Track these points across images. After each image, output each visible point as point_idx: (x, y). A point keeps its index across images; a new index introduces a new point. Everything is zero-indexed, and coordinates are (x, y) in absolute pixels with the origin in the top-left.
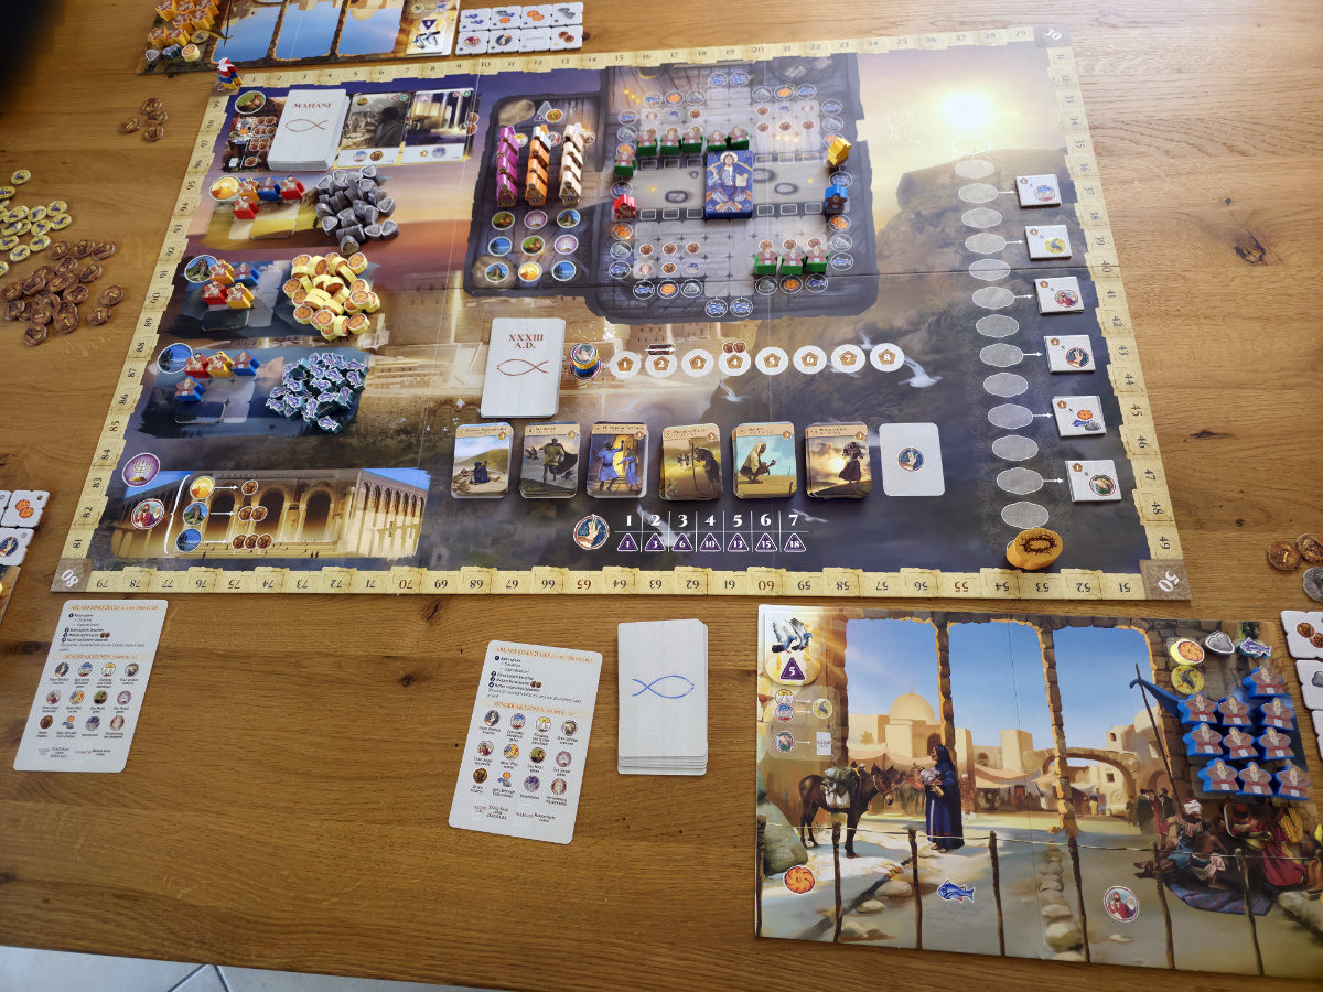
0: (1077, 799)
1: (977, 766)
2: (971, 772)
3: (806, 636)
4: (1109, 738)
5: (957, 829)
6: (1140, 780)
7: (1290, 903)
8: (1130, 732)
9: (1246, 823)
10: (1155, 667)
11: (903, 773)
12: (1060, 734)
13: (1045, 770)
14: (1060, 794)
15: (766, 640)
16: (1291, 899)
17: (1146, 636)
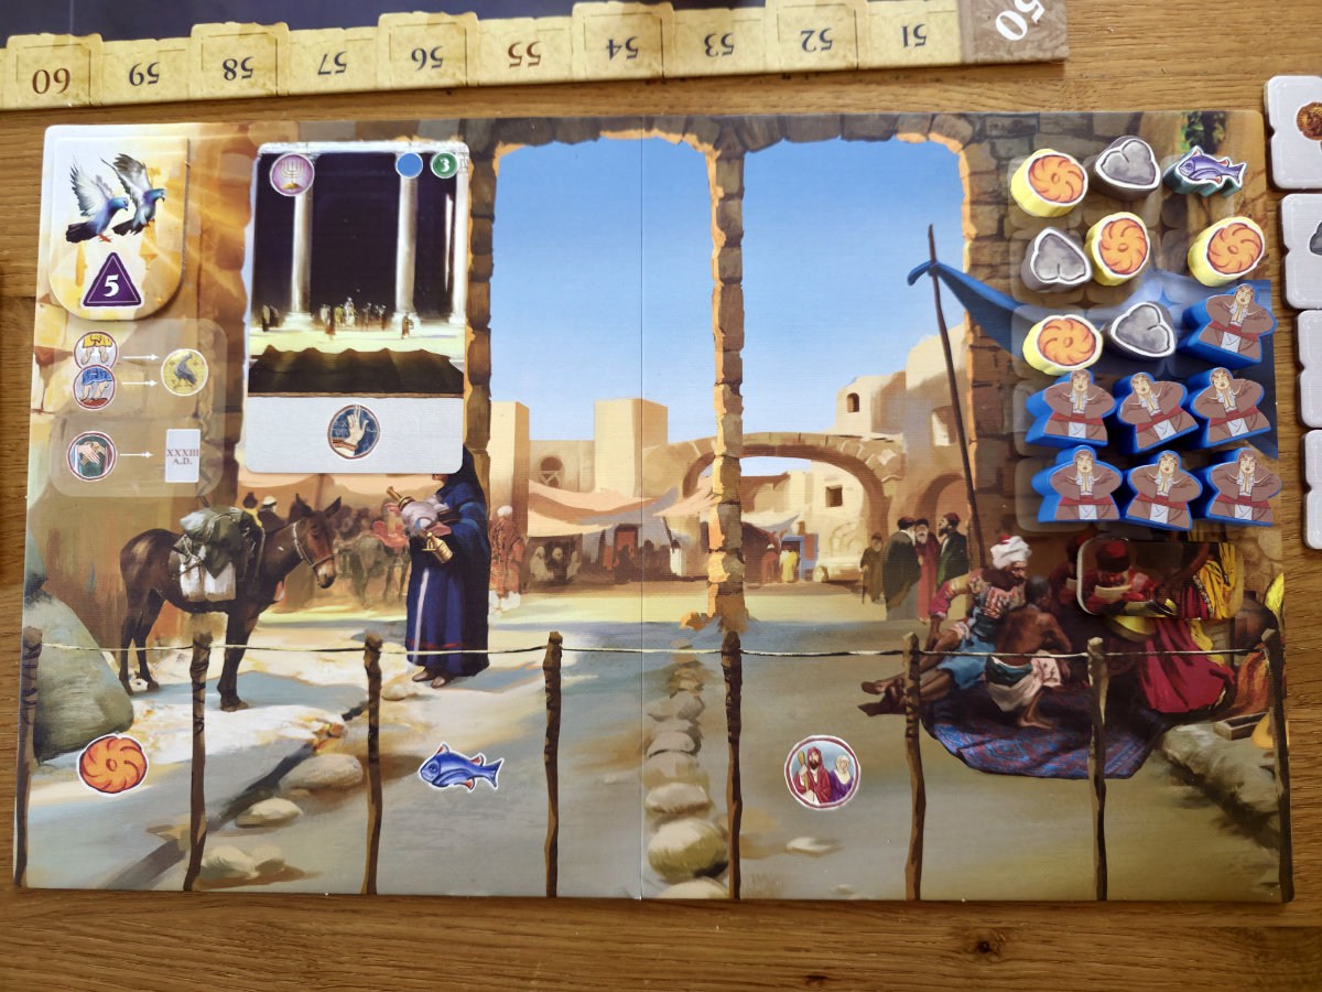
0: (753, 548)
1: (535, 487)
2: (521, 501)
3: (151, 198)
4: (845, 403)
5: (476, 630)
6: (900, 497)
7: (1186, 749)
8: (894, 389)
9: (1122, 582)
10: (973, 231)
11: (363, 514)
12: (733, 403)
13: (689, 487)
14: (716, 539)
15: (57, 212)
16: (1194, 739)
17: (962, 155)
